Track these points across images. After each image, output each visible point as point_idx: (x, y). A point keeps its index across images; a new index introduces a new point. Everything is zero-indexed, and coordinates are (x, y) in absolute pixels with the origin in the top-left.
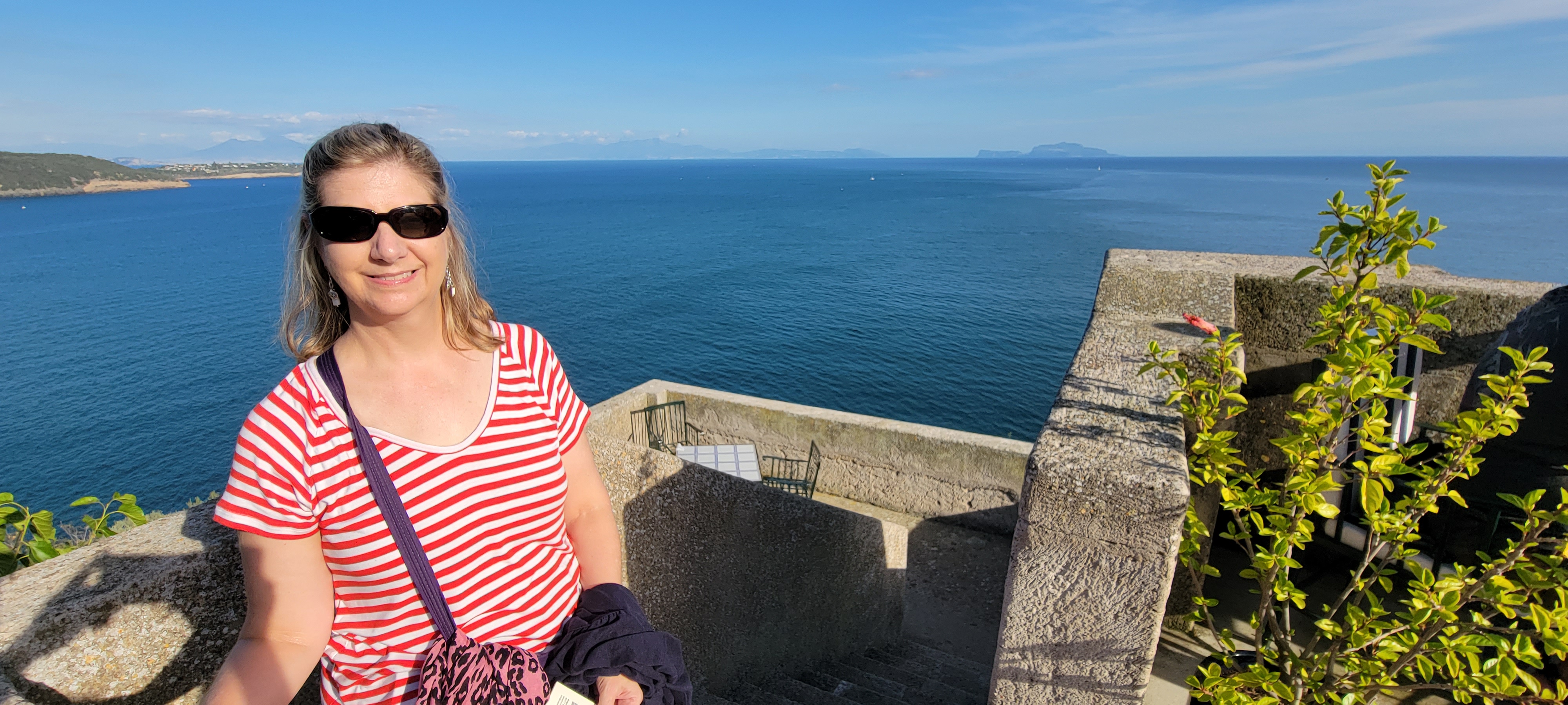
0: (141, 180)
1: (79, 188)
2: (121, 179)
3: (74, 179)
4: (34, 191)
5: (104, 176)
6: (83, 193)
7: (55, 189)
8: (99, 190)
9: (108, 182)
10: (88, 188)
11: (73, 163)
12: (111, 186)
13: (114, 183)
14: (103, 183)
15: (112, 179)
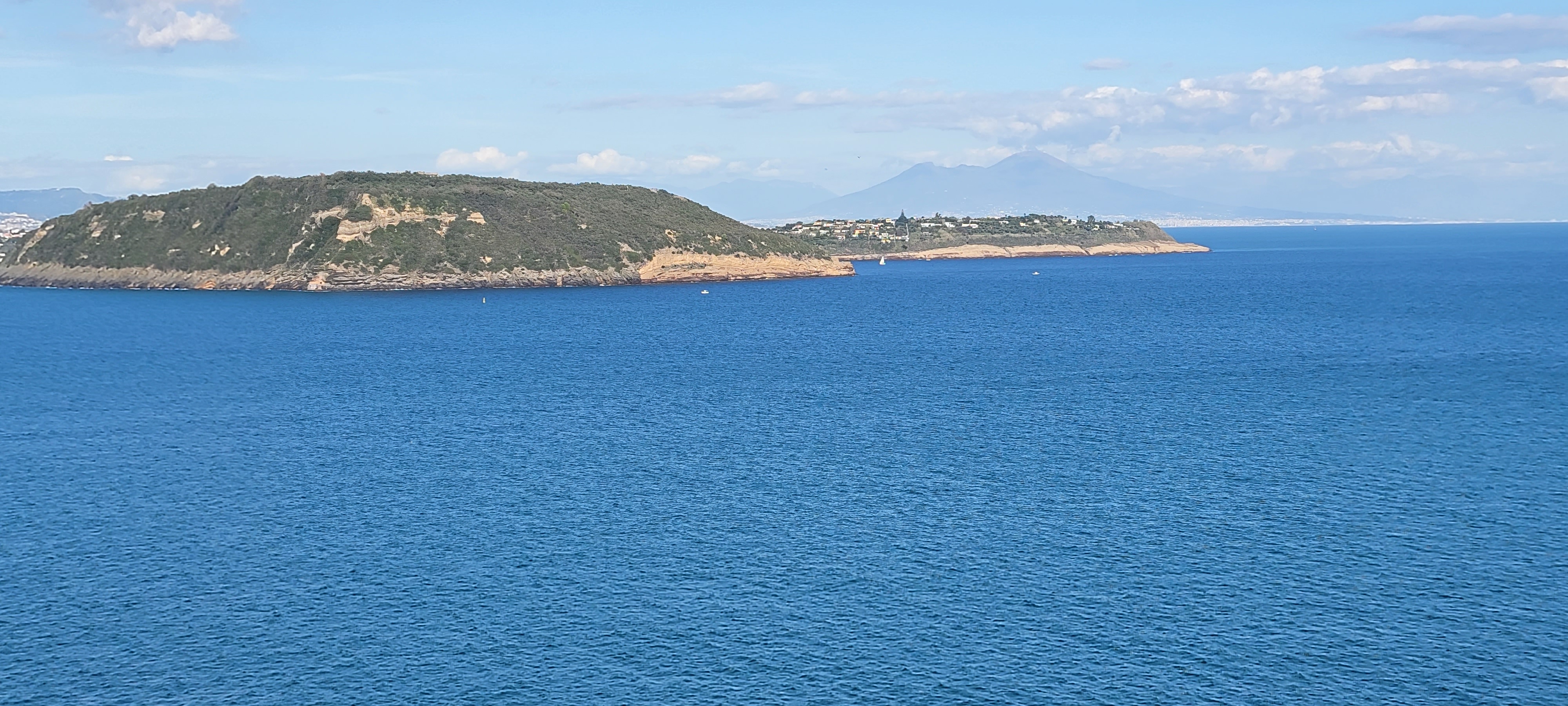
0: (752, 254)
1: (630, 270)
2: (715, 251)
3: (626, 248)
4: (546, 274)
5: (683, 244)
6: (635, 283)
7: (584, 269)
8: (668, 275)
9: (688, 258)
10: (647, 271)
11: (630, 208)
12: (692, 266)
13: (699, 259)
14: (678, 259)
15: (698, 251)
